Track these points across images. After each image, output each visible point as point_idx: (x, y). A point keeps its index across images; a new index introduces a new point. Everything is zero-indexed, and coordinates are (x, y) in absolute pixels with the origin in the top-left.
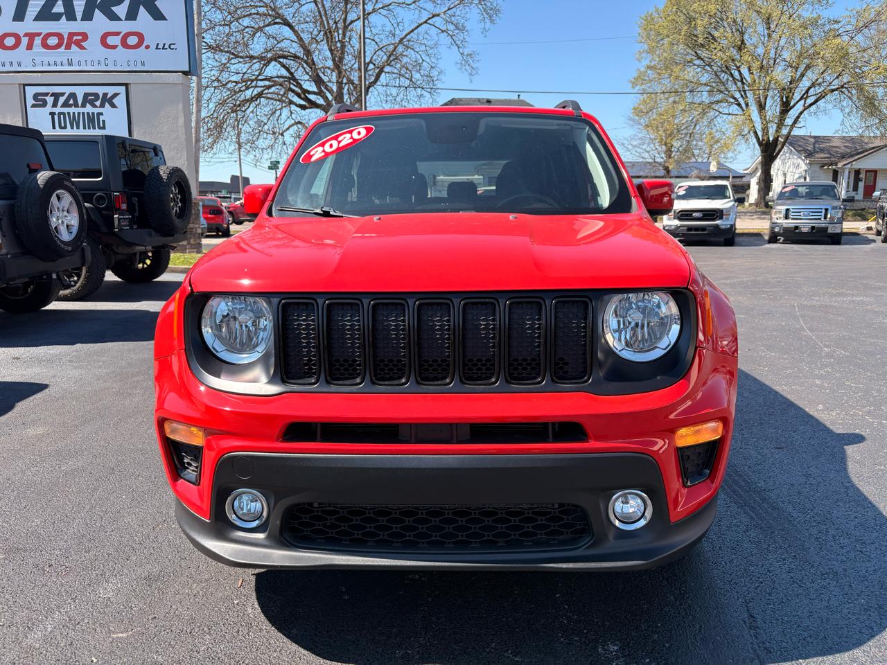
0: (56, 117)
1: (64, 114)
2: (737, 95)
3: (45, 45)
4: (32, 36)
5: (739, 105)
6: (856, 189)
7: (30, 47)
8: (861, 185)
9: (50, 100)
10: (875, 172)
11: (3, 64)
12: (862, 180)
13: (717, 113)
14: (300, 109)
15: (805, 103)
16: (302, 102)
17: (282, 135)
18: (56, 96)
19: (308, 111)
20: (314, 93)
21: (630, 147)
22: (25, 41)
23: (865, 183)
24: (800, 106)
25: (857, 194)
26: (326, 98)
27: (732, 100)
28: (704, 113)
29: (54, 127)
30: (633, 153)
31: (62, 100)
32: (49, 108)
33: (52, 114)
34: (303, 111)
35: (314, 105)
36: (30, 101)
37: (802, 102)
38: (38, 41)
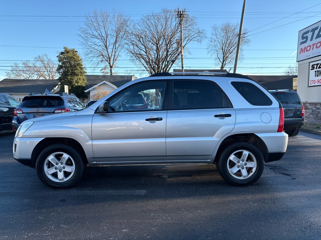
0: (316, 72)
1: (318, 71)
3: (317, 47)
4: (313, 45)
7: (313, 49)
9: (315, 66)
11: (306, 57)
18: (317, 64)
22: (312, 47)
29: (315, 77)
31: (319, 66)
32: (315, 70)
33: (315, 71)
36: (311, 68)
38: (315, 45)
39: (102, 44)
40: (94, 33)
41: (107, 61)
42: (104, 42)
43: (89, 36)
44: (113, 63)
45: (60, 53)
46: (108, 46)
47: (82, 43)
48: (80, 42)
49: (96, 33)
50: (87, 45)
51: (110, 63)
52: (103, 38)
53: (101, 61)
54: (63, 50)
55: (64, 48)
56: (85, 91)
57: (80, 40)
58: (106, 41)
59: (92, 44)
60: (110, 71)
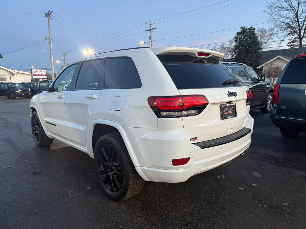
39: (292, 15)
40: (282, 5)
41: (297, 33)
42: (295, 11)
43: (276, 10)
44: (304, 33)
45: (237, 33)
46: (299, 15)
47: (267, 18)
48: (265, 18)
49: (285, 5)
50: (274, 20)
51: (300, 35)
52: (293, 9)
53: (289, 34)
54: (240, 30)
55: (241, 28)
56: (257, 68)
57: (265, 16)
58: (297, 11)
59: (279, 17)
60: (299, 43)
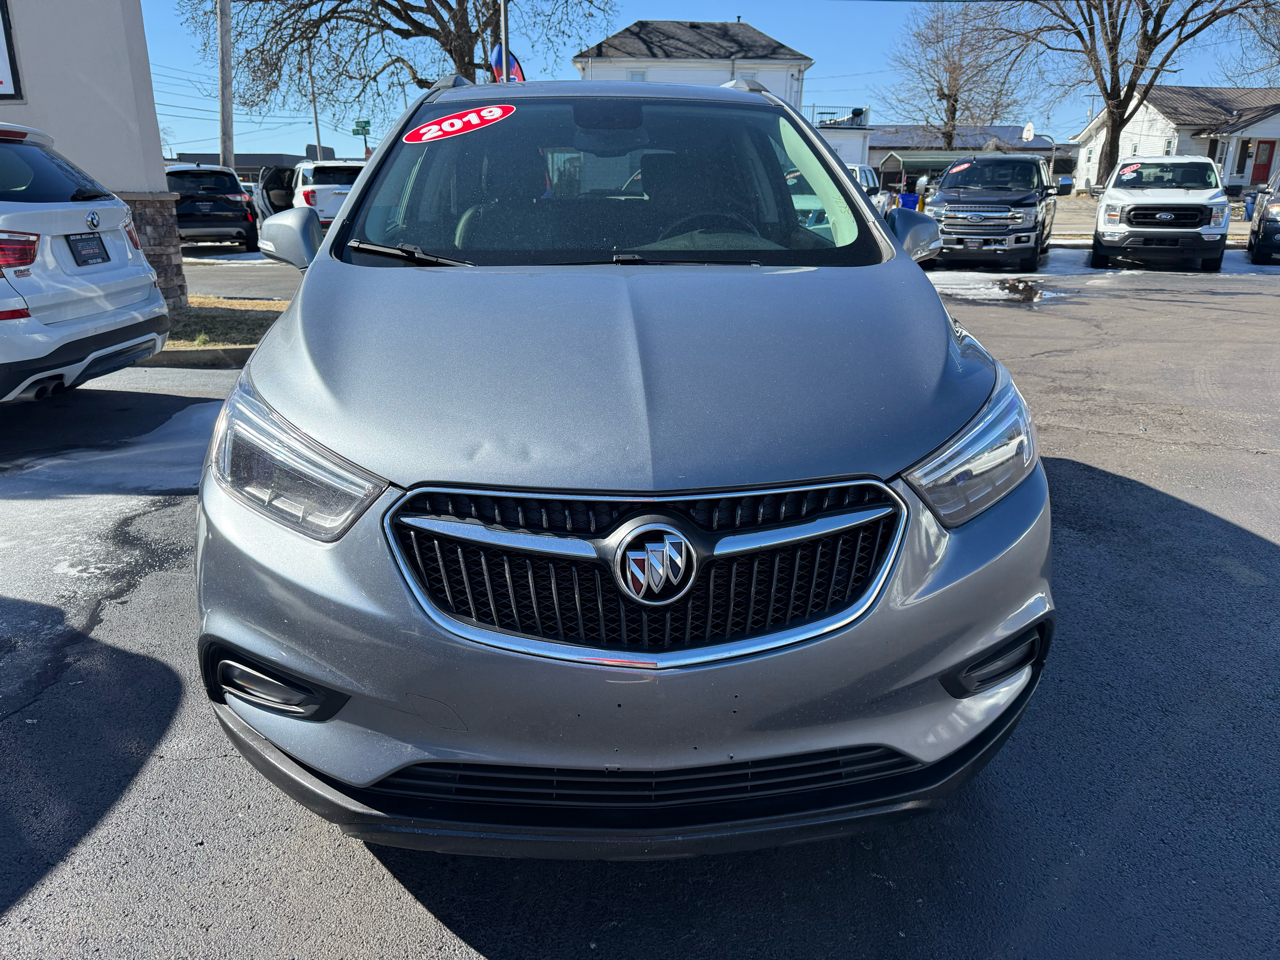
2: (1078, 20)
5: (1079, 34)
6: (1241, 169)
8: (1250, 163)
10: (1272, 144)
12: (1251, 157)
13: (1043, 48)
14: (400, 37)
15: (1180, 34)
16: (404, 26)
17: (375, 79)
19: (413, 40)
20: (420, 9)
21: (894, 103)
23: (1256, 160)
24: (1172, 39)
25: (1242, 177)
26: (439, 19)
27: (1070, 27)
28: (1024, 48)
30: (899, 112)
34: (405, 40)
35: (421, 30)
37: (1177, 30)
